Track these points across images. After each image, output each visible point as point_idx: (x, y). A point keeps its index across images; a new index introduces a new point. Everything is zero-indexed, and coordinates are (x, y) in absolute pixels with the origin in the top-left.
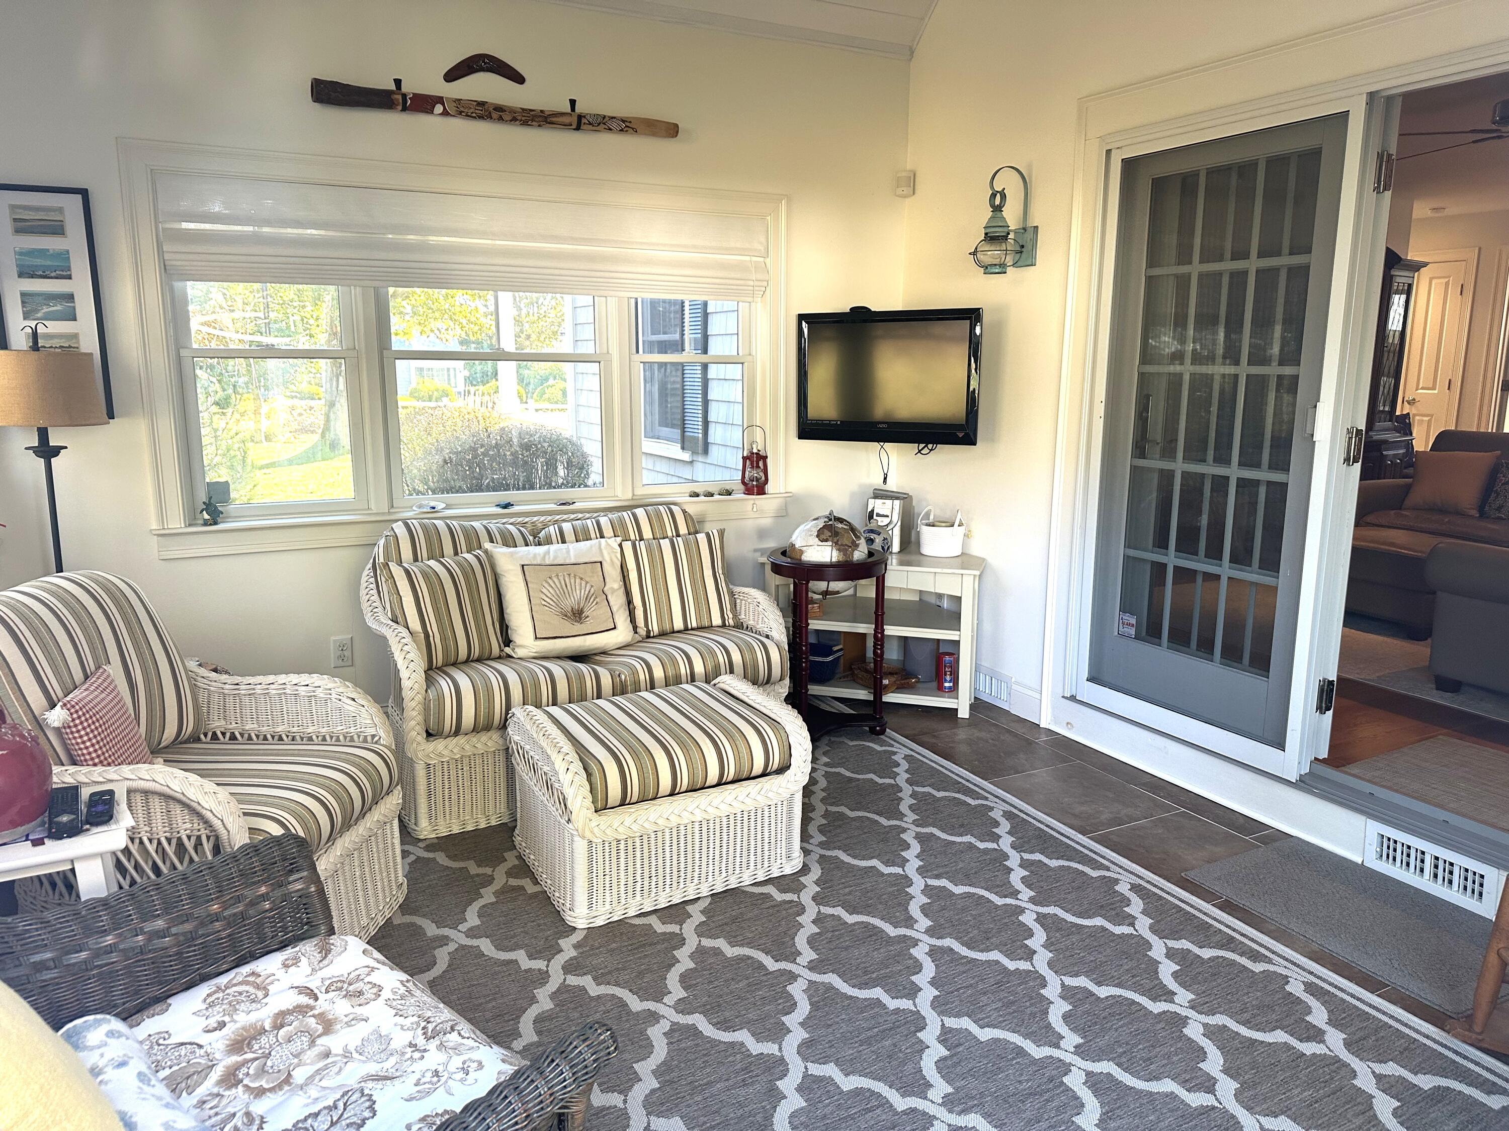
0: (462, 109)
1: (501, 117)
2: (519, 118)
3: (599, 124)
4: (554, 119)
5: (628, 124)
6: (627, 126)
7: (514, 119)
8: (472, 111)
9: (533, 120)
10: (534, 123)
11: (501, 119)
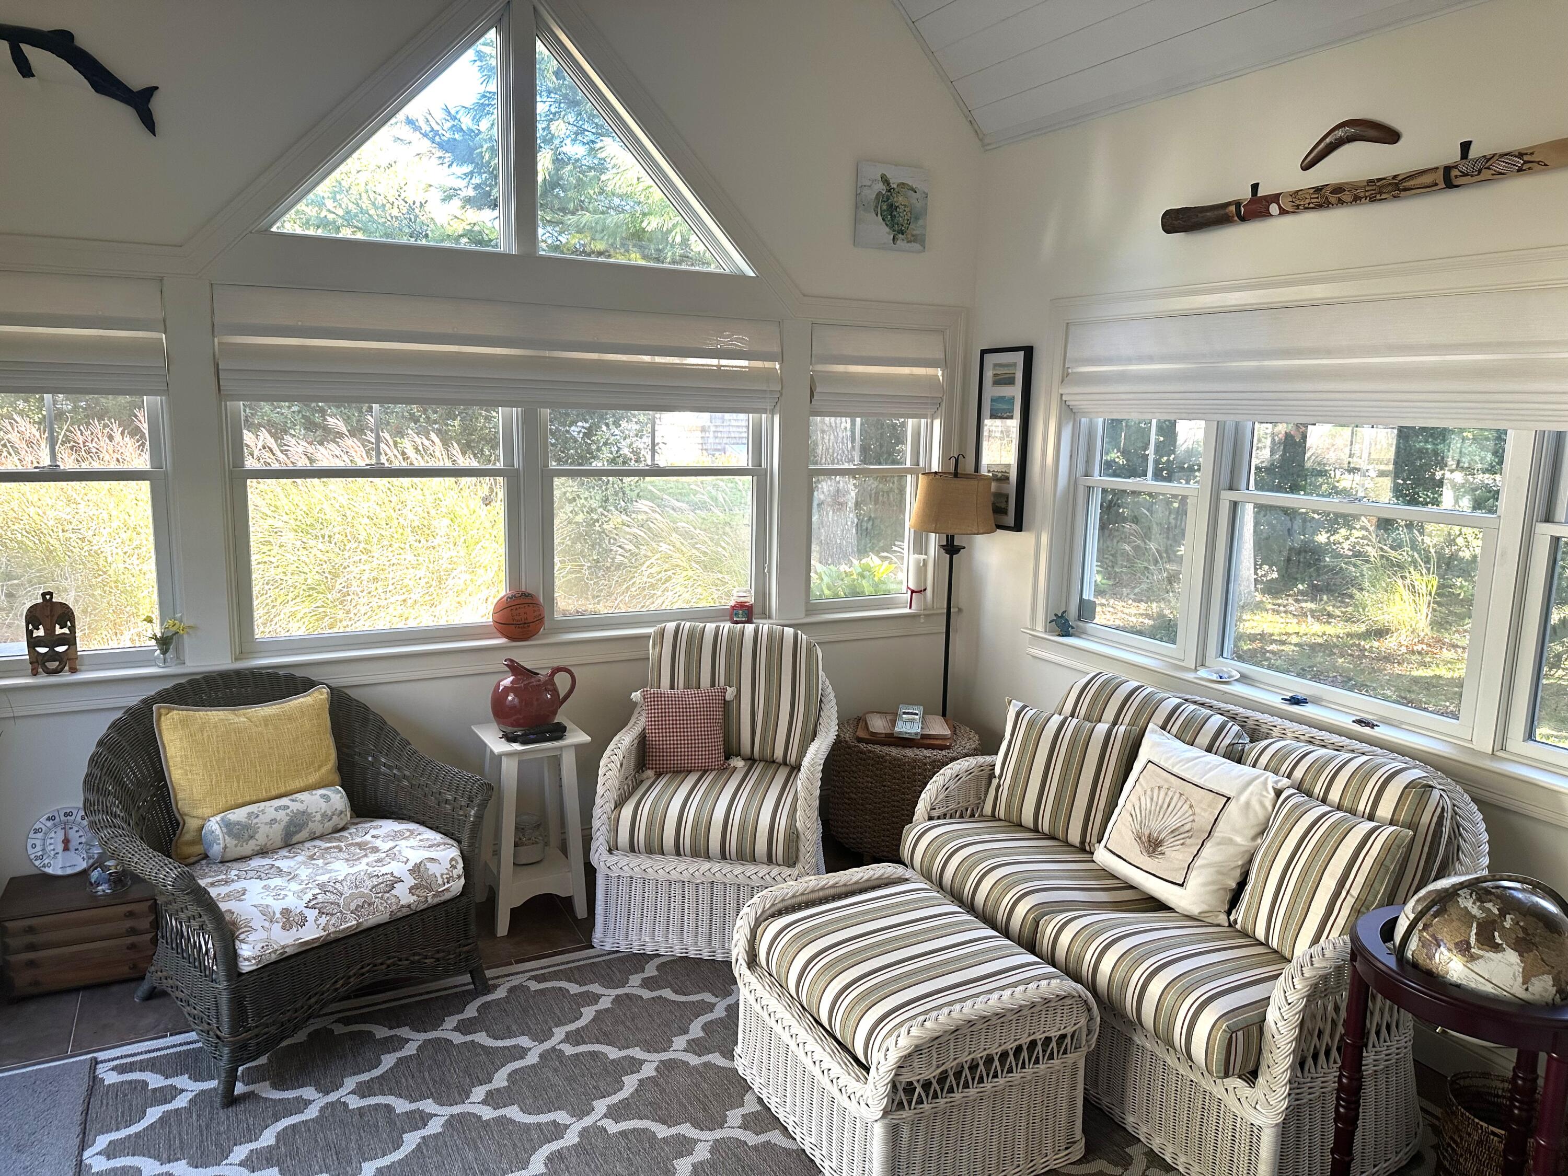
0: (1298, 202)
1: (1339, 199)
2: (1362, 195)
3: (1480, 172)
4: (1407, 184)
5: (1526, 158)
6: (1525, 162)
7: (1356, 199)
8: (1307, 201)
9: (1380, 193)
10: (1383, 196)
11: (1341, 202)
